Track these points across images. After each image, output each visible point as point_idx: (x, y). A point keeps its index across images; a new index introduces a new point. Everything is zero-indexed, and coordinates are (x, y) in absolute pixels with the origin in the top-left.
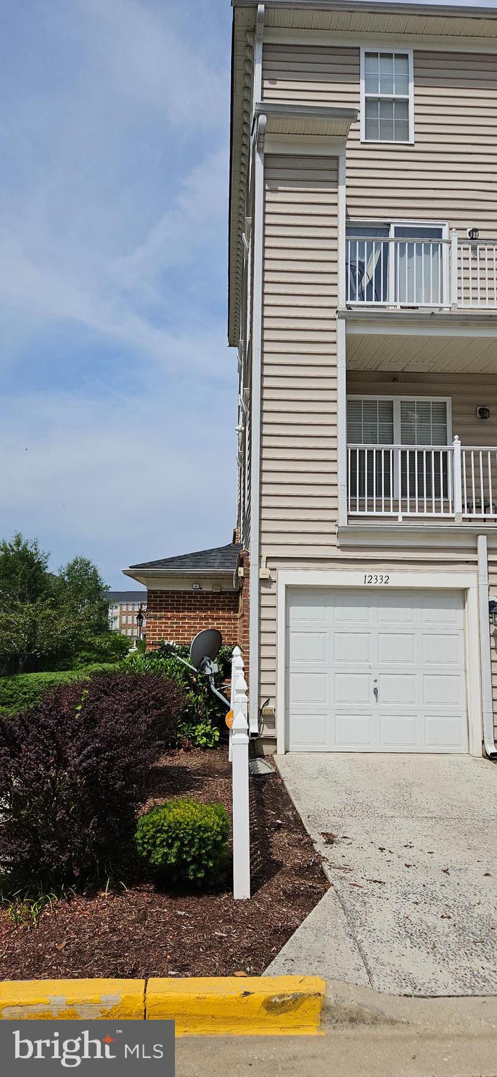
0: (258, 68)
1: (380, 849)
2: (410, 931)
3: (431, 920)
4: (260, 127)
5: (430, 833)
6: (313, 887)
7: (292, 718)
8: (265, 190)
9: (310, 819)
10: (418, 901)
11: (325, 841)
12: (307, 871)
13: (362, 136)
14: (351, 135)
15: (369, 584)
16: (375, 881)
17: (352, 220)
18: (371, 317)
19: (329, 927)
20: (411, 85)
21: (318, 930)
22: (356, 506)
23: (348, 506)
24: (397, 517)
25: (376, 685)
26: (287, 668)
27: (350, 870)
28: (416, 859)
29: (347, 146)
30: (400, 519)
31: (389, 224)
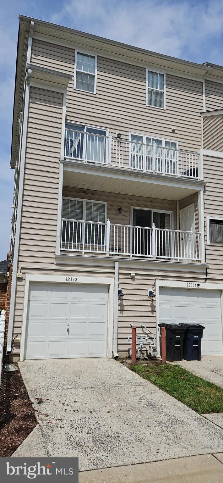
0: (30, 48)
1: (63, 404)
2: (72, 442)
3: (82, 436)
4: (29, 74)
5: (86, 395)
6: (29, 425)
7: (28, 344)
8: (29, 102)
9: (32, 392)
10: (77, 427)
11: (37, 402)
12: (27, 417)
13: (74, 86)
14: (69, 85)
15: (68, 282)
16: (59, 420)
17: (68, 121)
18: (74, 164)
19: (34, 444)
20: (96, 70)
21: (29, 446)
22: (64, 246)
23: (61, 246)
24: (82, 252)
25: (68, 327)
26: (27, 320)
27: (48, 415)
28: (78, 407)
29: (67, 90)
30: (83, 253)
31: (84, 126)
